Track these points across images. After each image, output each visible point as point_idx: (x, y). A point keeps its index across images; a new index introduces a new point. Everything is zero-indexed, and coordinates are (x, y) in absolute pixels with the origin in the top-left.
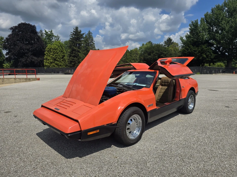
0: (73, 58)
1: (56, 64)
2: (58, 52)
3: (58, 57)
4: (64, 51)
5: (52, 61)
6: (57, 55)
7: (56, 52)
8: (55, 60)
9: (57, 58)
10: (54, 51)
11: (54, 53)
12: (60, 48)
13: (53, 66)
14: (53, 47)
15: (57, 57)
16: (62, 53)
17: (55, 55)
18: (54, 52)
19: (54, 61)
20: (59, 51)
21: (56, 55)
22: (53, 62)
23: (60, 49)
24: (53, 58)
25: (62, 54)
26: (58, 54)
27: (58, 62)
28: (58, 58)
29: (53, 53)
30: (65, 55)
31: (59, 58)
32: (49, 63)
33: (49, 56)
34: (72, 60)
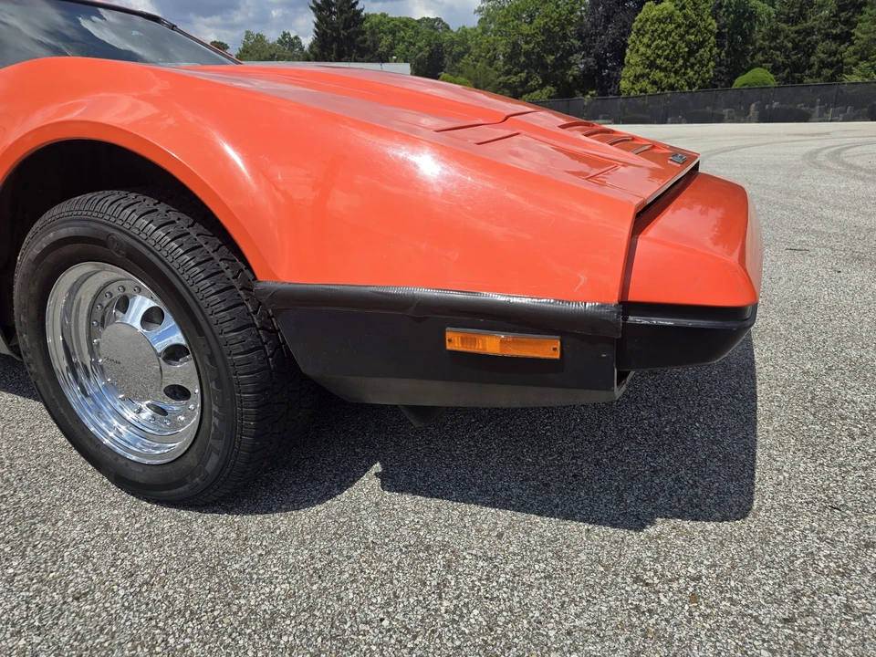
0: (834, 46)
1: (654, 83)
2: (670, 34)
3: (668, 52)
4: (702, 24)
5: (639, 70)
6: (664, 42)
7: (663, 31)
8: (652, 65)
9: (659, 56)
10: (656, 30)
11: (653, 36)
12: (685, 11)
13: (641, 91)
14: (654, 13)
15: (660, 52)
16: (692, 34)
17: (653, 46)
18: (656, 34)
19: (648, 70)
20: (679, 26)
21: (658, 47)
22: (642, 76)
23: (685, 16)
24: (648, 58)
25: (692, 37)
26: (667, 40)
27: (662, 74)
28: (667, 58)
29: (650, 39)
30: (704, 41)
31: (668, 55)
32: (632, 78)
33: (638, 51)
34: (830, 57)
